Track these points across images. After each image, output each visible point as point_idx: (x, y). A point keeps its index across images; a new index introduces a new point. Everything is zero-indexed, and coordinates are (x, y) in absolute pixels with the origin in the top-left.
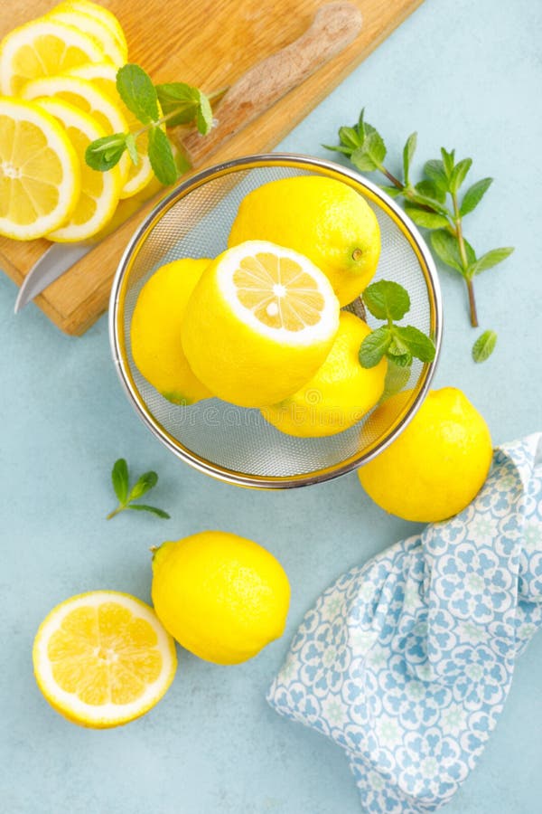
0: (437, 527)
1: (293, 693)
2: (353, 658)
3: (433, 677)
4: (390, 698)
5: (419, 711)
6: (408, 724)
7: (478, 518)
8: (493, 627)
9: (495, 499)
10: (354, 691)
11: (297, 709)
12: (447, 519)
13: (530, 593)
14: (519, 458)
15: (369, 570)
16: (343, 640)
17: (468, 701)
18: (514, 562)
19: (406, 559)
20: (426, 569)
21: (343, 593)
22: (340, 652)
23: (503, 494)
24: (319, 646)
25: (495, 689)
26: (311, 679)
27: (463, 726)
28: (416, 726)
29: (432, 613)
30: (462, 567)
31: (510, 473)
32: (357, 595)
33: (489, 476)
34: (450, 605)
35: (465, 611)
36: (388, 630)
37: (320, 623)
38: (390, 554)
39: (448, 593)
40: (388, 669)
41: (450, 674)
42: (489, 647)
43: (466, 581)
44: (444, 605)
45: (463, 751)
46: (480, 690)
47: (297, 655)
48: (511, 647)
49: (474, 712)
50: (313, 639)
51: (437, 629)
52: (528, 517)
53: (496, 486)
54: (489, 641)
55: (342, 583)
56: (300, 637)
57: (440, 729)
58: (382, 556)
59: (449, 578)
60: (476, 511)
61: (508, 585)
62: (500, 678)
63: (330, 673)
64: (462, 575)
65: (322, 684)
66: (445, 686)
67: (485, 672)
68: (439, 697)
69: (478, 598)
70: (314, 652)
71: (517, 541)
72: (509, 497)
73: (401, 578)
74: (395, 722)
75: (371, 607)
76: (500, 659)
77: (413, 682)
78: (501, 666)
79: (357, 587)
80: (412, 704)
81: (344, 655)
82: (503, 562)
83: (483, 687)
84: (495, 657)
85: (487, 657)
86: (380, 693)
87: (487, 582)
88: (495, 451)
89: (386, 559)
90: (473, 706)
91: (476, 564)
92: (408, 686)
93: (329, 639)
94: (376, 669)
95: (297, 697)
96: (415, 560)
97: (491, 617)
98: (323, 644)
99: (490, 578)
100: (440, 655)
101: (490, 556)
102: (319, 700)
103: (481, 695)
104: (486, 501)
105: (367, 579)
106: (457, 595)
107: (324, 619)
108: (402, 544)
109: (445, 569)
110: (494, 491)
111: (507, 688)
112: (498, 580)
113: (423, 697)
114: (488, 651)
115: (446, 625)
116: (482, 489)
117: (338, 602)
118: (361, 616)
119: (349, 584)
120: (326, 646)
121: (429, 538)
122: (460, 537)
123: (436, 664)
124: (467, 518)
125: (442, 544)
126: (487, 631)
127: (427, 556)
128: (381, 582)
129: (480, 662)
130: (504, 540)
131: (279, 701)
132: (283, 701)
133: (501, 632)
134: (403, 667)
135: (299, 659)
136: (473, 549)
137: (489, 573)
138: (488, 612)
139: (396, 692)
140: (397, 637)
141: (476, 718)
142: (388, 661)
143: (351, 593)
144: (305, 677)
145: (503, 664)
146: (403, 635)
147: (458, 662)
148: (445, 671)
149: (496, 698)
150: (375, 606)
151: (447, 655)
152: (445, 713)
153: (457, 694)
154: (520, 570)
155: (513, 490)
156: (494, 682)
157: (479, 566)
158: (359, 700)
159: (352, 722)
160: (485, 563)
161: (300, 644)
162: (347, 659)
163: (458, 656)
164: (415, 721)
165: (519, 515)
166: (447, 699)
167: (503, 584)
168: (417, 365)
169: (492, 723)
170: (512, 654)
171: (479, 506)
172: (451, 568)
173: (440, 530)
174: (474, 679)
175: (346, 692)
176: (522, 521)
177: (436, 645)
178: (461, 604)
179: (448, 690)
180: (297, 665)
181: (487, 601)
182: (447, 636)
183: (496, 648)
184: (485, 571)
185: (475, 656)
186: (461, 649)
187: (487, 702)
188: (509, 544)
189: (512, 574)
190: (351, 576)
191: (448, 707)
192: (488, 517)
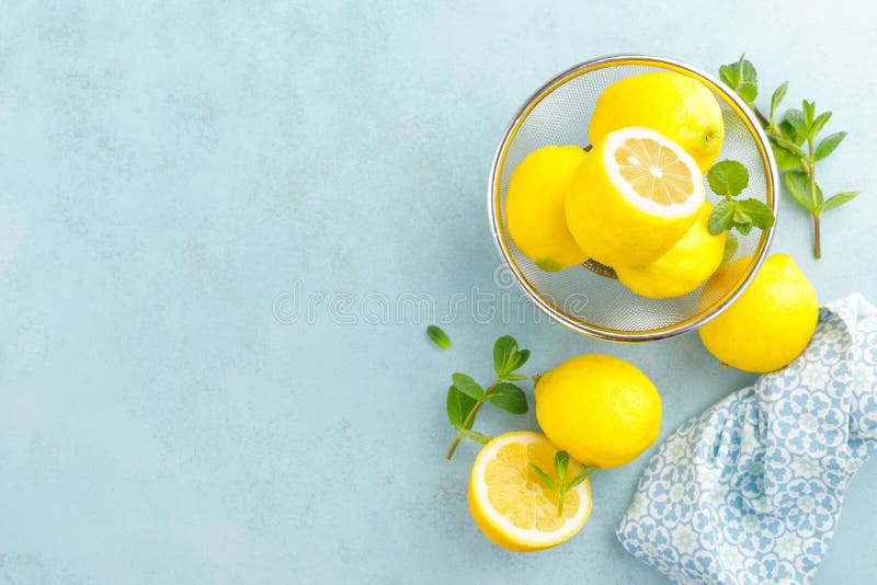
0: (771, 376)
1: (643, 526)
2: (701, 492)
3: (769, 508)
4: (730, 530)
5: (755, 541)
6: (747, 551)
7: (810, 366)
8: (827, 460)
9: (824, 349)
10: (703, 521)
11: (647, 540)
12: (779, 370)
13: (859, 429)
14: (844, 314)
15: (709, 417)
16: (690, 477)
17: (801, 528)
18: (846, 401)
19: (741, 407)
20: (760, 415)
21: (684, 439)
22: (688, 488)
23: (831, 345)
24: (666, 484)
25: (826, 518)
26: (660, 513)
27: (798, 550)
28: (754, 553)
29: (770, 452)
30: (797, 409)
31: (835, 327)
32: (700, 439)
33: (816, 332)
34: (787, 444)
35: (801, 448)
36: (727, 470)
37: (665, 465)
38: (727, 403)
39: (785, 433)
40: (726, 504)
41: (784, 506)
42: (821, 479)
43: (801, 421)
44: (781, 443)
45: (798, 573)
46: (812, 519)
47: (645, 494)
48: (842, 478)
49: (807, 538)
50: (659, 479)
51: (774, 465)
52: (856, 364)
53: (824, 339)
54: (821, 474)
55: (682, 431)
56: (647, 478)
57: (777, 555)
58: (720, 405)
59: (785, 419)
60: (807, 361)
61: (841, 423)
62: (830, 508)
63: (678, 507)
64: (797, 416)
65: (672, 517)
66: (779, 518)
67: (817, 503)
68: (773, 528)
69: (812, 436)
70: (660, 490)
71: (849, 384)
72: (837, 348)
73: (737, 424)
74: (735, 550)
75: (712, 449)
76: (831, 491)
77: (749, 515)
78: (833, 498)
79: (698, 432)
80: (749, 535)
81: (693, 489)
82: (836, 403)
83: (814, 517)
84: (826, 489)
85: (820, 490)
86: (721, 525)
87: (821, 421)
88: (820, 310)
89: (723, 407)
90: (806, 533)
91: (810, 406)
92: (744, 518)
93: (675, 477)
94: (716, 504)
95: (647, 529)
96: (750, 407)
97: (825, 452)
98: (669, 483)
99: (824, 417)
100: (777, 488)
101: (823, 398)
102: (669, 530)
103: (812, 522)
104: (816, 352)
105: (708, 425)
106: (794, 434)
107: (668, 460)
108: (737, 395)
109: (782, 413)
110: (823, 343)
111: (837, 517)
112: (831, 419)
113: (758, 528)
114: (820, 484)
115: (783, 461)
116: (810, 343)
117: (680, 446)
118: (706, 456)
119: (691, 431)
120: (672, 484)
121: (763, 388)
122: (794, 384)
123: (773, 496)
124: (799, 367)
125: (778, 390)
126: (820, 464)
127: (761, 403)
128: (720, 427)
129: (812, 495)
130: (837, 384)
131: (629, 533)
132: (633, 534)
133: (833, 466)
134: (739, 502)
135: (648, 497)
136: (807, 392)
137: (823, 414)
138: (822, 447)
139: (734, 524)
140: (736, 475)
141: (810, 543)
142: (726, 497)
143: (694, 437)
144: (654, 512)
145: (834, 495)
146: (741, 473)
147: (793, 495)
148: (781, 503)
149: (827, 525)
150: (717, 449)
151: (783, 487)
152: (779, 541)
153: (790, 525)
154: (851, 408)
155: (840, 341)
156: (826, 512)
157: (813, 408)
158: (707, 529)
159: (702, 548)
160: (819, 405)
161: (646, 484)
162: (696, 494)
163: (793, 489)
164: (752, 549)
165: (848, 362)
166: (781, 528)
167: (836, 423)
168: (756, 232)
169: (824, 547)
170: (842, 485)
171: (809, 356)
172: (787, 410)
173: (774, 379)
174: (806, 511)
175: (696, 521)
176: (852, 367)
177: (773, 480)
178: (797, 442)
179: (781, 522)
180: (646, 502)
181: (821, 438)
182: (783, 471)
183: (828, 481)
184: (819, 411)
185: (807, 490)
186: (796, 483)
187: (820, 529)
188: (840, 387)
189: (843, 412)
190: (691, 424)
191: (782, 535)
192: (819, 365)
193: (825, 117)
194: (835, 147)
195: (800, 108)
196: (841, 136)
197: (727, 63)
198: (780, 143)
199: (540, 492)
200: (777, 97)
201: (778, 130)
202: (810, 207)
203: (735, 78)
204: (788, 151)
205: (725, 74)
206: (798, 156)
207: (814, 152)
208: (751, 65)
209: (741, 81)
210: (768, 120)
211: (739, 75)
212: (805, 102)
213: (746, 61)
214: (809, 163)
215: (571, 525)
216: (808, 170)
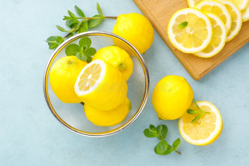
193: (70, 13)
194: (80, 10)
195: (65, 21)
196: (76, 7)
197: (48, 46)
198: (78, 29)
199: (201, 120)
200: (61, 29)
201: (73, 29)
202: (101, 20)
203: (53, 44)
204: (81, 26)
205: (52, 47)
206: (83, 23)
207: (81, 17)
208: (49, 38)
209: (55, 42)
210: (69, 33)
211: (53, 42)
212: (64, 19)
213: (47, 40)
214: (86, 19)
215: (214, 109)
216: (88, 19)
